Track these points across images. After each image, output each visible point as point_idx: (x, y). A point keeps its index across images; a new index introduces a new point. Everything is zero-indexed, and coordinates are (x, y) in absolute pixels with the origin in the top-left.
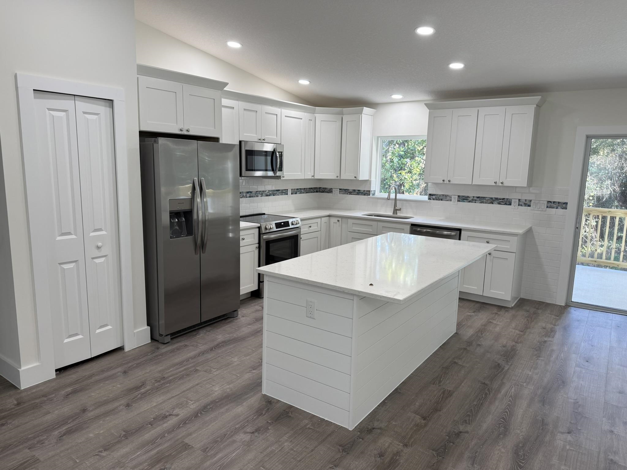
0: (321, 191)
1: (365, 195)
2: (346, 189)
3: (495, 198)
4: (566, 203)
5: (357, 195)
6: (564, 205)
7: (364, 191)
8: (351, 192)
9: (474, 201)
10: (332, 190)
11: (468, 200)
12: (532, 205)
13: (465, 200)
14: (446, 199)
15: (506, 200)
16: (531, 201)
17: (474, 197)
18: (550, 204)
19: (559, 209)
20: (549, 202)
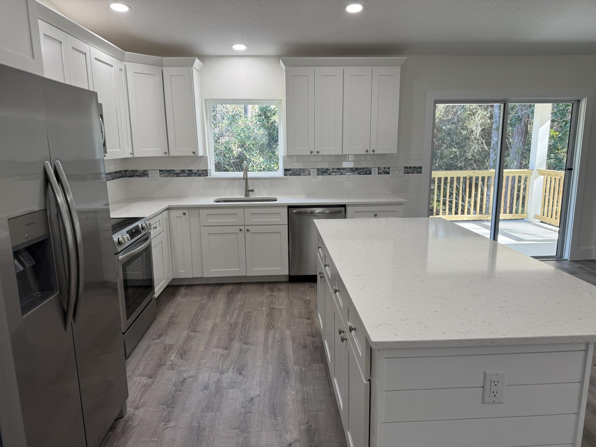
0: (128, 174)
1: (200, 176)
2: (171, 170)
3: (355, 168)
4: (421, 168)
5: (188, 176)
6: (419, 169)
7: (198, 171)
8: (179, 174)
9: (334, 174)
10: (147, 173)
11: (327, 172)
12: (390, 172)
13: (325, 173)
14: (304, 174)
15: (366, 169)
16: (389, 169)
17: (333, 169)
18: (407, 169)
19: (415, 173)
20: (406, 168)
